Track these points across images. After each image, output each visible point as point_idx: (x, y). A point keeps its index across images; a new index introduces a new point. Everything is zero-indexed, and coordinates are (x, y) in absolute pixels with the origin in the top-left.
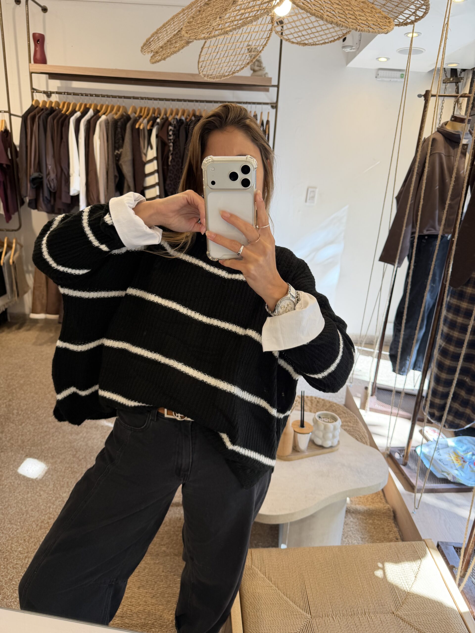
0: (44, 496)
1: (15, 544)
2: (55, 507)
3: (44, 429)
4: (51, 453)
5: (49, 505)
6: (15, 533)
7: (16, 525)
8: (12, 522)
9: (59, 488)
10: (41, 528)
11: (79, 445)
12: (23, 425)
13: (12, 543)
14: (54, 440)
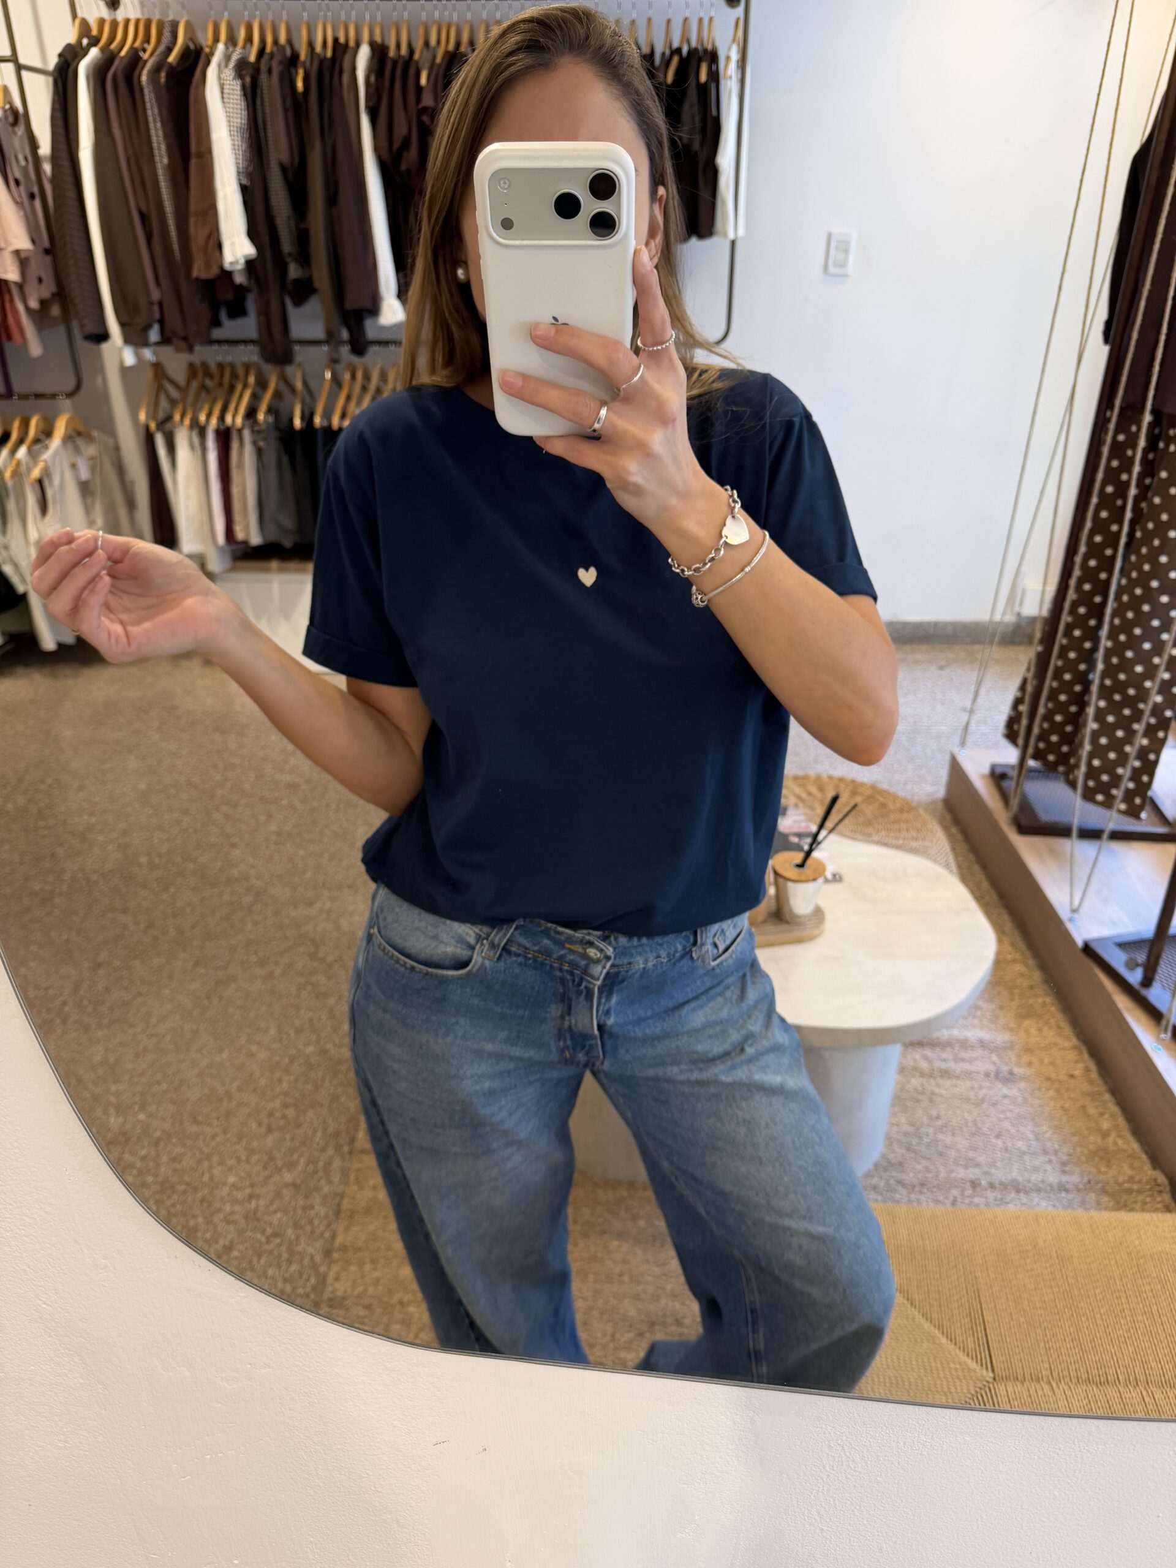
0: (262, 1055)
1: (220, 1168)
2: (292, 1077)
3: (226, 897)
4: (256, 953)
5: (278, 1074)
6: (213, 1144)
7: (210, 1125)
8: (200, 1118)
9: (292, 1035)
10: (270, 1130)
11: (319, 929)
12: (172, 890)
13: (211, 1168)
14: (256, 923)
